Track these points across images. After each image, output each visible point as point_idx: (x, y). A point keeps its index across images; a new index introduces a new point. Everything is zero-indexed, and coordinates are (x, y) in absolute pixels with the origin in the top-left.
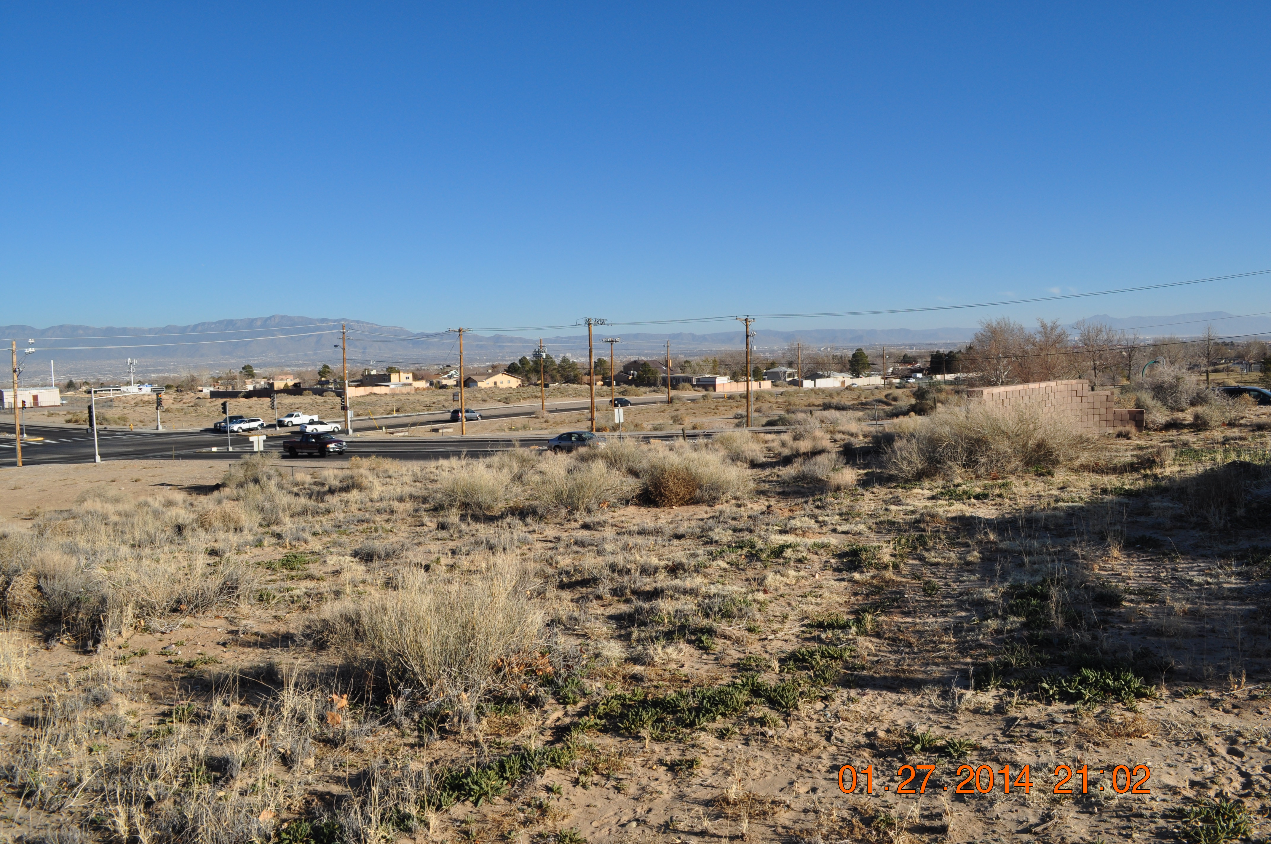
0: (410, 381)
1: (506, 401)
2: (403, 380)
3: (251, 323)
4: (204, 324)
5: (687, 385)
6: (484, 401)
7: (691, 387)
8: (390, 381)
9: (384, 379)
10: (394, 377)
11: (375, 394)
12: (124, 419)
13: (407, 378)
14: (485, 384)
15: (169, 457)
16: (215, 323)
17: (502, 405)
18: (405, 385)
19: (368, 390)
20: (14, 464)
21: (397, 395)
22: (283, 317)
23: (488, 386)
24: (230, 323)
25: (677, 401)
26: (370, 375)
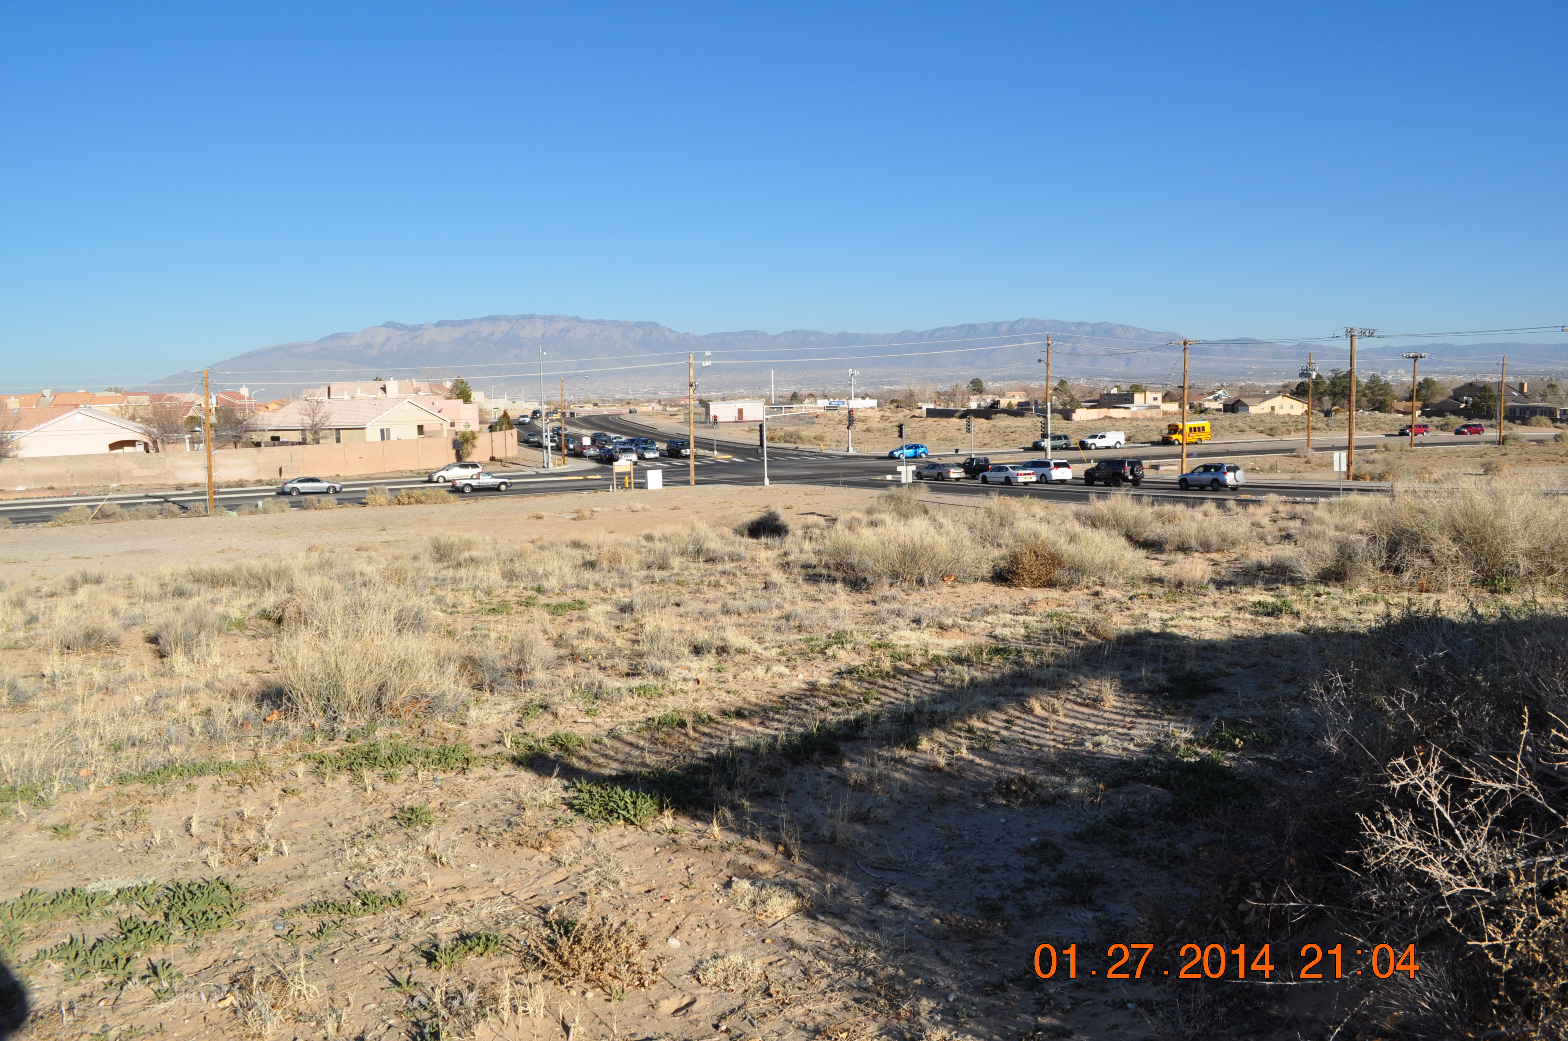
0: (1159, 402)
1: (1271, 432)
2: (1150, 401)
3: (995, 327)
4: (942, 329)
5: (1544, 419)
6: (1242, 431)
7: (1549, 422)
8: (1133, 402)
9: (1126, 399)
10: (1138, 397)
11: (1110, 418)
12: (819, 438)
13: (1155, 399)
14: (1256, 409)
15: (836, 484)
16: (955, 328)
17: (1264, 437)
18: (1150, 407)
19: (1103, 412)
20: (687, 483)
21: (1137, 419)
22: (1032, 320)
23: (1261, 412)
24: (972, 327)
25: (1512, 442)
26: (1109, 394)
